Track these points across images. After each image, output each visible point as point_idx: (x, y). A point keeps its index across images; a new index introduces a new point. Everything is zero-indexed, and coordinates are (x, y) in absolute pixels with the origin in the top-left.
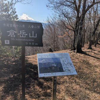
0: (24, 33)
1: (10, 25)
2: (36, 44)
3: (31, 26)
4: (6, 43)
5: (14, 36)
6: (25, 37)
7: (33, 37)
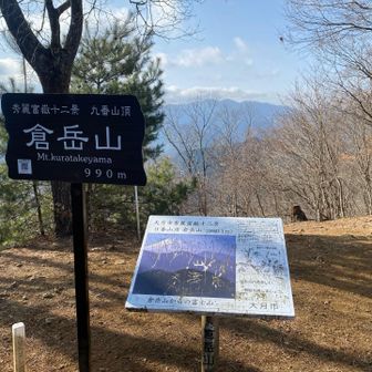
0: (78, 135)
1: (31, 110)
2: (122, 175)
3: (100, 108)
4: (20, 171)
5: (45, 146)
6: (81, 148)
7: (108, 148)
